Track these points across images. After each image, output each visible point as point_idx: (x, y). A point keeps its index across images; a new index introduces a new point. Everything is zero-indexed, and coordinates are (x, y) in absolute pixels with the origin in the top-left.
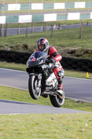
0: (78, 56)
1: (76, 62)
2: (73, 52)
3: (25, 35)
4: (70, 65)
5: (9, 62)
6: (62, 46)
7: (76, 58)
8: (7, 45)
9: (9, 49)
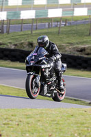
0: (88, 54)
1: (86, 61)
2: (82, 50)
3: (30, 32)
4: (80, 64)
5: (13, 61)
6: (71, 44)
7: (86, 56)
8: (10, 43)
9: (13, 47)
